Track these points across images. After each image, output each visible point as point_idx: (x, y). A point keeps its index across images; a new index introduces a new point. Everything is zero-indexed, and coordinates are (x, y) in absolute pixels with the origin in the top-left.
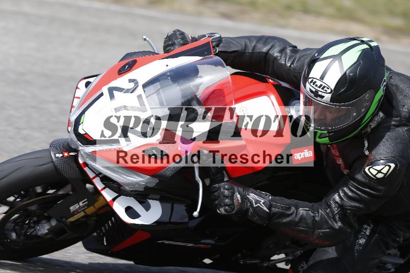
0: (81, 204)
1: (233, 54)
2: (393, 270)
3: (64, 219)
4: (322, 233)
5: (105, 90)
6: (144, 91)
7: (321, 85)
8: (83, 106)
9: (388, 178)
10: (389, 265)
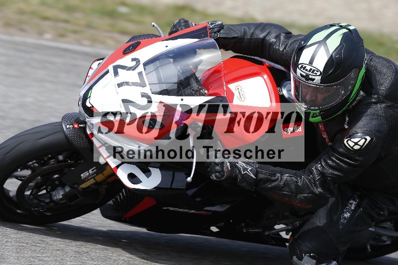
0: (90, 171)
1: (233, 40)
2: (389, 242)
3: (76, 186)
4: (304, 197)
5: (110, 68)
6: (145, 69)
7: (311, 69)
8: (91, 82)
9: (364, 150)
10: (384, 237)
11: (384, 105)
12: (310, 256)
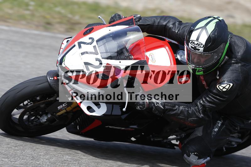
0: (64, 105)
1: (148, 26)
2: (236, 146)
3: (55, 114)
4: (193, 120)
5: (76, 43)
6: (97, 44)
8: (65, 52)
9: (229, 91)
10: (233, 142)
11: (240, 65)
12: (194, 154)
